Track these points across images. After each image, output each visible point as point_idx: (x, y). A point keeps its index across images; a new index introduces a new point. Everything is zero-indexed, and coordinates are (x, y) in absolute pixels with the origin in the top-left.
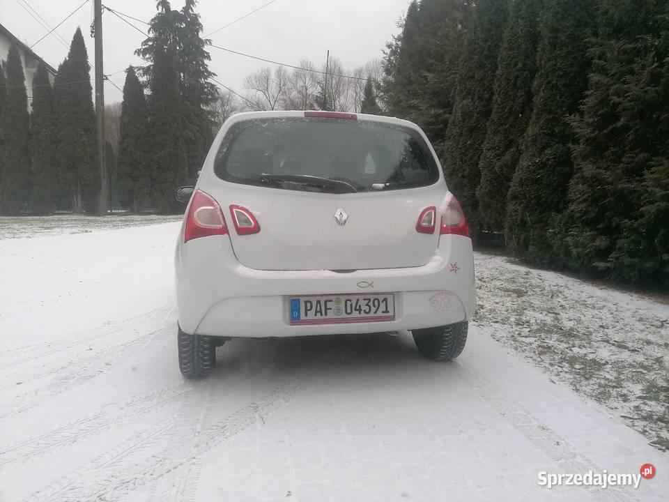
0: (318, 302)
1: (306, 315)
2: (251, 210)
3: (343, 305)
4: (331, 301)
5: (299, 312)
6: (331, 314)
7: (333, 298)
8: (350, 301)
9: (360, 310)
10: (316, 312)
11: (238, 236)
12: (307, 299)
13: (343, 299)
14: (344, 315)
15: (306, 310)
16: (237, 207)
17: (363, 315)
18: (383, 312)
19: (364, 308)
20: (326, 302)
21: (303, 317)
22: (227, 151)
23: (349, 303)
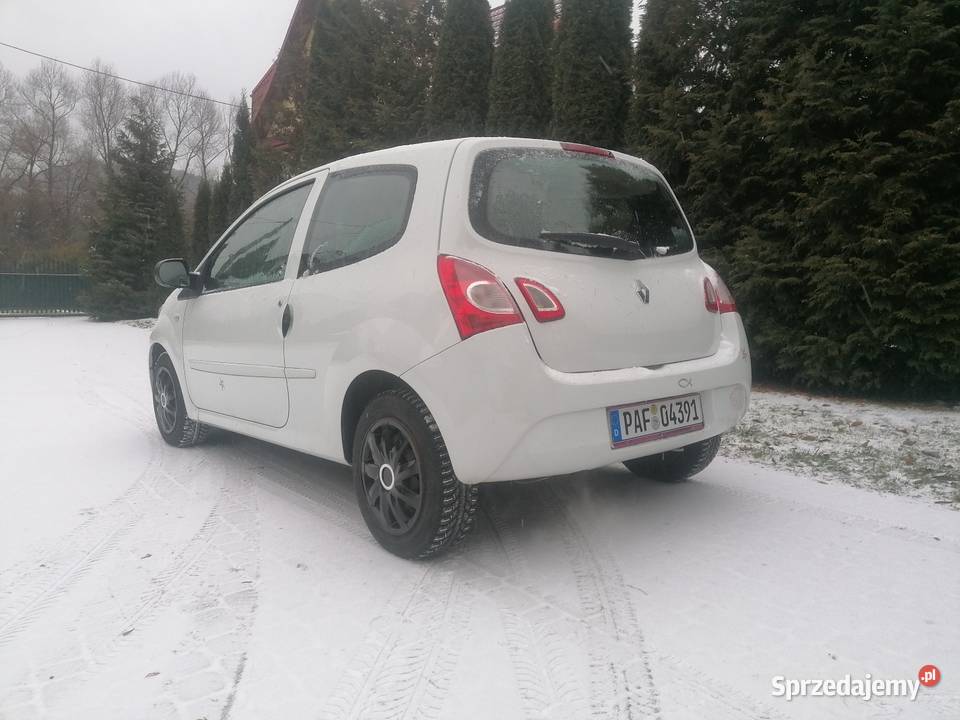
0: (637, 412)
1: (627, 433)
2: (547, 286)
3: (659, 415)
4: (648, 409)
5: (619, 430)
6: (650, 430)
7: (649, 406)
8: (665, 407)
9: (674, 419)
10: (636, 427)
11: (538, 324)
12: (625, 410)
13: (659, 405)
14: (662, 428)
15: (627, 426)
16: (528, 281)
17: (679, 425)
18: (694, 419)
19: (679, 415)
20: (644, 411)
21: (624, 437)
22: (483, 195)
23: (664, 411)
